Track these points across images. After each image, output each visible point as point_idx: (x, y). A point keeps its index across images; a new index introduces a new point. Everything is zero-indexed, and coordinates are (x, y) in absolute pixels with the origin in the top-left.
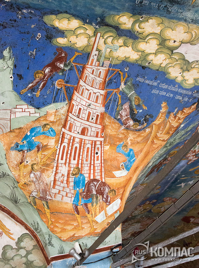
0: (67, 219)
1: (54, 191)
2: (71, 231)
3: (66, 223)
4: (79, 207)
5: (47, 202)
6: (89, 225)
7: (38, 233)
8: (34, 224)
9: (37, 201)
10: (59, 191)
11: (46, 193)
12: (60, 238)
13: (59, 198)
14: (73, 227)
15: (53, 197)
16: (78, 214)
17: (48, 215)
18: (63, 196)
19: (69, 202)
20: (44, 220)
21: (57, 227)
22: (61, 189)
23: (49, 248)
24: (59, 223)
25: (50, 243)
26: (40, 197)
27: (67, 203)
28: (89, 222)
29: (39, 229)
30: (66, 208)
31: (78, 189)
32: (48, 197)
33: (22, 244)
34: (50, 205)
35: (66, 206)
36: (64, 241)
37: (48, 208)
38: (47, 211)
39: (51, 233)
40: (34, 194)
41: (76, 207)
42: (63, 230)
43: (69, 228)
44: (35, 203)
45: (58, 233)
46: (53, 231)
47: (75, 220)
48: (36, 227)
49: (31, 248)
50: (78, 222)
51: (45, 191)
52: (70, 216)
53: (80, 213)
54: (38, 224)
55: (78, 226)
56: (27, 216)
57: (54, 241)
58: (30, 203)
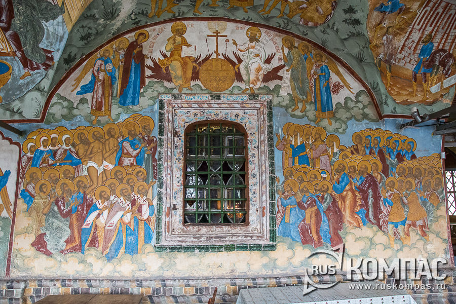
0: (405, 85)
1: (399, 56)
2: (405, 95)
3: (402, 88)
4: (417, 75)
5: (390, 66)
6: (422, 94)
7: (375, 92)
8: (373, 84)
9: (382, 63)
10: (405, 57)
11: (392, 57)
12: (395, 100)
13: (402, 64)
14: (408, 93)
15: (397, 61)
16: (415, 81)
17: (389, 78)
18: (406, 62)
19: (410, 69)
20: (384, 82)
21: (394, 90)
22: (407, 55)
23: (385, 106)
24: (397, 87)
25: (386, 103)
26: (386, 60)
27: (408, 69)
28: (423, 91)
29: (378, 89)
30: (406, 74)
31: (422, 57)
32: (393, 61)
33: (360, 99)
34: (392, 69)
35: (406, 73)
36: (397, 103)
37: (390, 71)
38: (389, 74)
39: (388, 94)
40: (381, 56)
41: (415, 75)
42: (399, 94)
43: (404, 93)
44: (380, 65)
45: (394, 96)
47: (411, 86)
48: (375, 86)
49: (366, 103)
50: (413, 89)
51: (391, 55)
52: (408, 82)
54: (378, 84)
55: (412, 92)
56: (368, 76)
57: (390, 102)
58: (375, 64)
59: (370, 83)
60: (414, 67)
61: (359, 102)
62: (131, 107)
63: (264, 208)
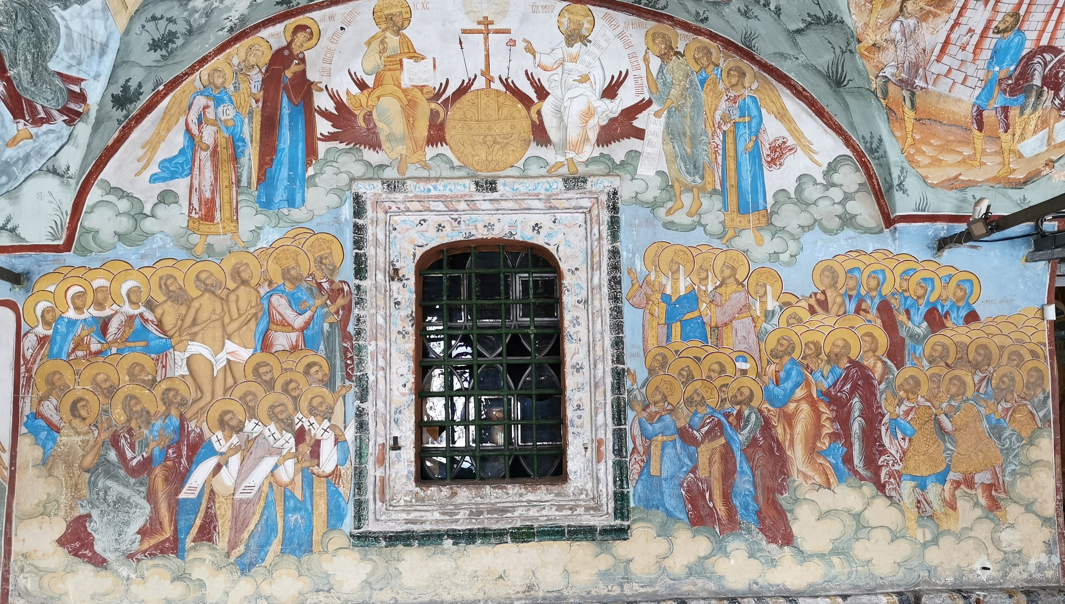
0: (951, 138)
1: (936, 68)
2: (953, 165)
3: (946, 148)
4: (985, 113)
5: (913, 94)
6: (998, 159)
7: (874, 159)
8: (868, 139)
9: (892, 88)
10: (950, 70)
11: (917, 71)
12: (924, 179)
13: (943, 86)
14: (960, 158)
15: (931, 82)
16: (980, 129)
17: (909, 123)
18: (954, 82)
19: (966, 99)
20: (898, 134)
21: (924, 153)
22: (955, 64)
23: (898, 195)
24: (931, 144)
25: (900, 185)
26: (901, 81)
27: (960, 100)
28: (1001, 152)
29: (881, 152)
30: (954, 113)
31: (997, 69)
32: (919, 82)
33: (836, 178)
34: (918, 101)
35: (954, 108)
36: (932, 186)
37: (913, 106)
38: (909, 114)
39: (906, 165)
40: (888, 72)
41: (980, 113)
42: (936, 162)
43: (950, 158)
44: (885, 94)
45: (924, 167)
46: (911, 161)
47: (968, 142)
48: (874, 146)
49: (853, 188)
50: (975, 148)
51: (915, 67)
52: (960, 131)
53: (986, 127)
54: (881, 140)
55: (972, 157)
56: (857, 119)
57: (911, 183)
58: (874, 93)
59: (863, 138)
60: (977, 92)
61: (834, 185)
62: (285, 211)
63: (600, 443)
